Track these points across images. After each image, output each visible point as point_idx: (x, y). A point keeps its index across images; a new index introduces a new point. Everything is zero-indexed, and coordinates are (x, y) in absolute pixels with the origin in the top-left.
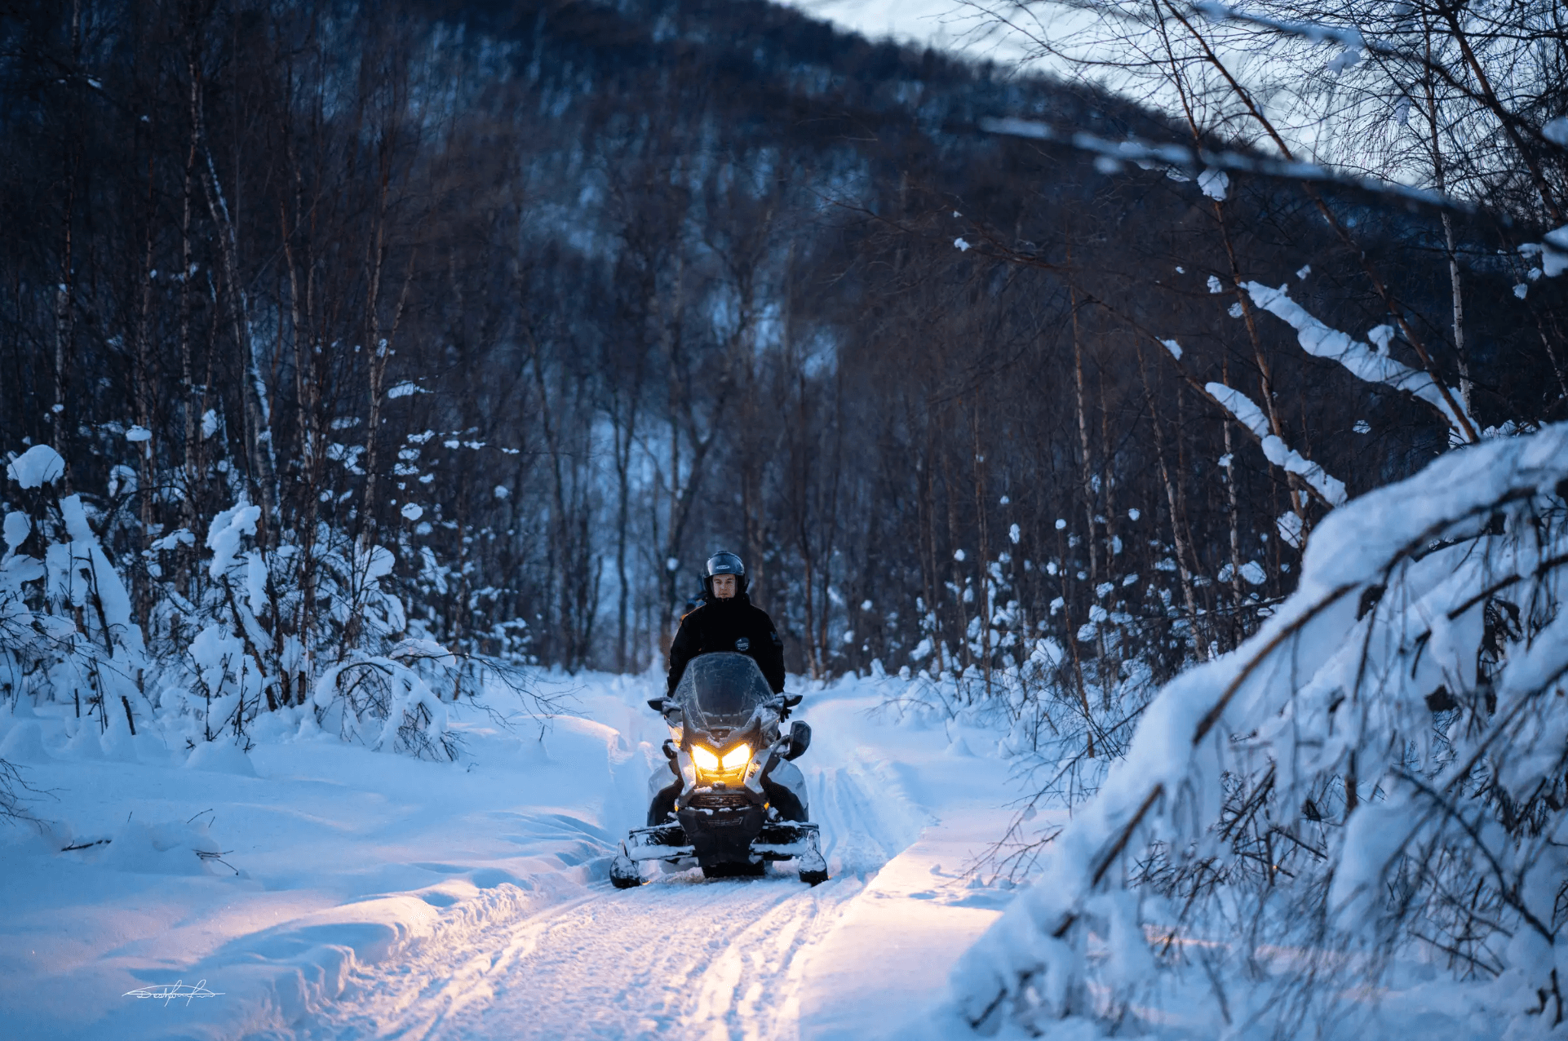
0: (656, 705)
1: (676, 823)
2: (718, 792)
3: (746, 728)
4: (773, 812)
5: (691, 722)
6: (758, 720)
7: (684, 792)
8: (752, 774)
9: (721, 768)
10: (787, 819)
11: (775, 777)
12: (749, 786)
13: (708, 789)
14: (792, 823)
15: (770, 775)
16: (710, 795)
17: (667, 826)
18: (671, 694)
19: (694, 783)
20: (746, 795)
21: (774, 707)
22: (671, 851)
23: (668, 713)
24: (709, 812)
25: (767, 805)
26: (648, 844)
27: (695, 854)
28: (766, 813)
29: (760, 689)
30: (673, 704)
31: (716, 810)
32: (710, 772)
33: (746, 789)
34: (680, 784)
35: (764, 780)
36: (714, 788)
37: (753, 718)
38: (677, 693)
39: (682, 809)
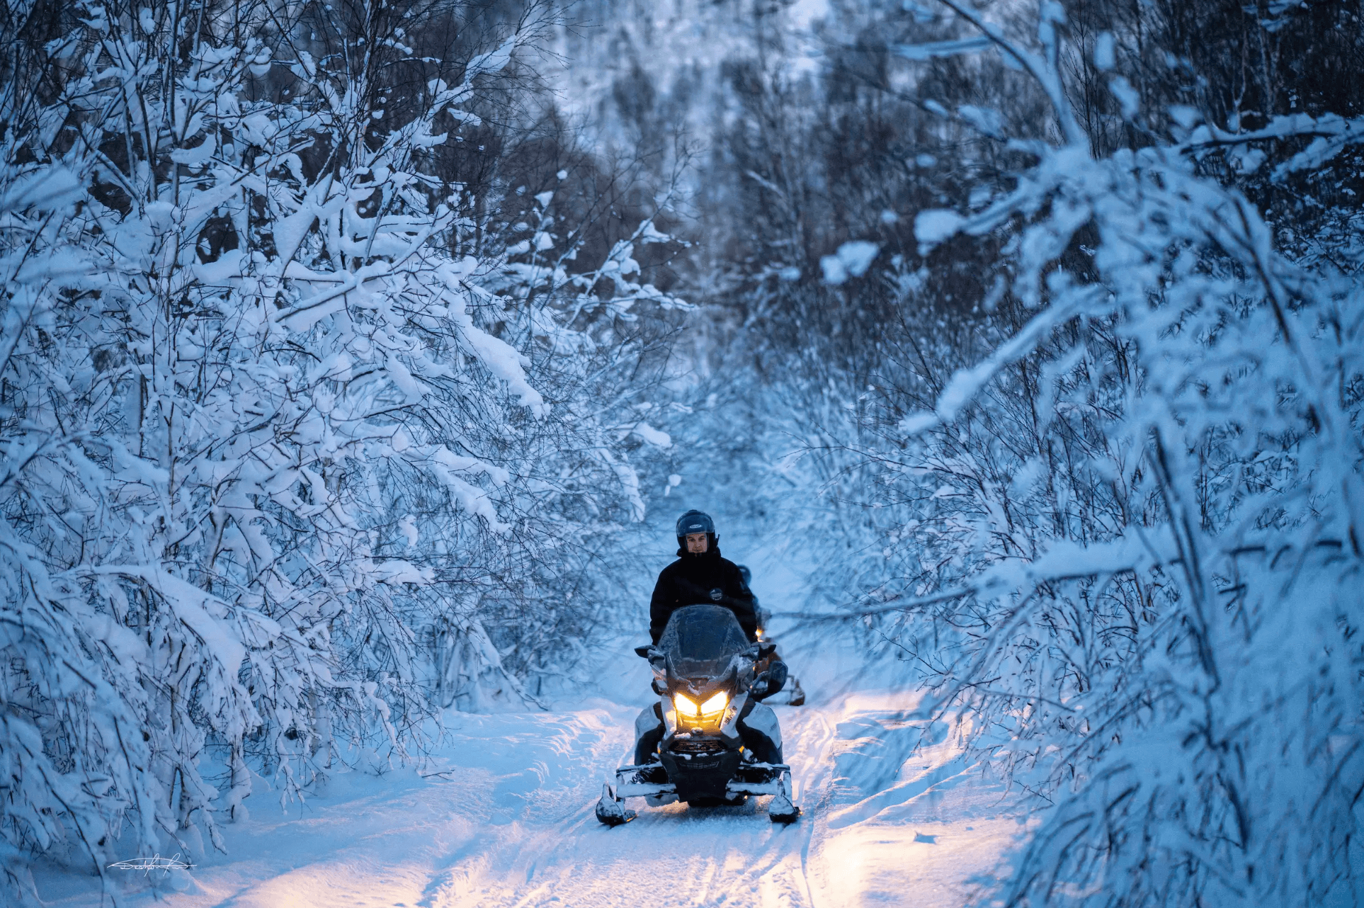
0: (642, 652)
1: (659, 764)
2: (697, 738)
3: (724, 676)
4: (748, 754)
5: (674, 670)
6: (735, 668)
7: (666, 737)
8: (728, 720)
9: (700, 714)
10: (761, 761)
11: (749, 722)
12: (725, 732)
13: (687, 735)
14: (765, 765)
15: (745, 720)
16: (688, 741)
17: (651, 766)
18: (656, 642)
19: (674, 729)
20: (721, 741)
21: (750, 656)
22: (653, 789)
23: (653, 660)
24: (688, 757)
25: (741, 749)
26: (634, 782)
27: (675, 791)
28: (741, 757)
29: (736, 637)
30: (658, 653)
31: (694, 755)
32: (689, 718)
33: (722, 735)
34: (662, 728)
35: (740, 725)
36: (692, 734)
37: (731, 667)
38: (662, 642)
39: (663, 752)
